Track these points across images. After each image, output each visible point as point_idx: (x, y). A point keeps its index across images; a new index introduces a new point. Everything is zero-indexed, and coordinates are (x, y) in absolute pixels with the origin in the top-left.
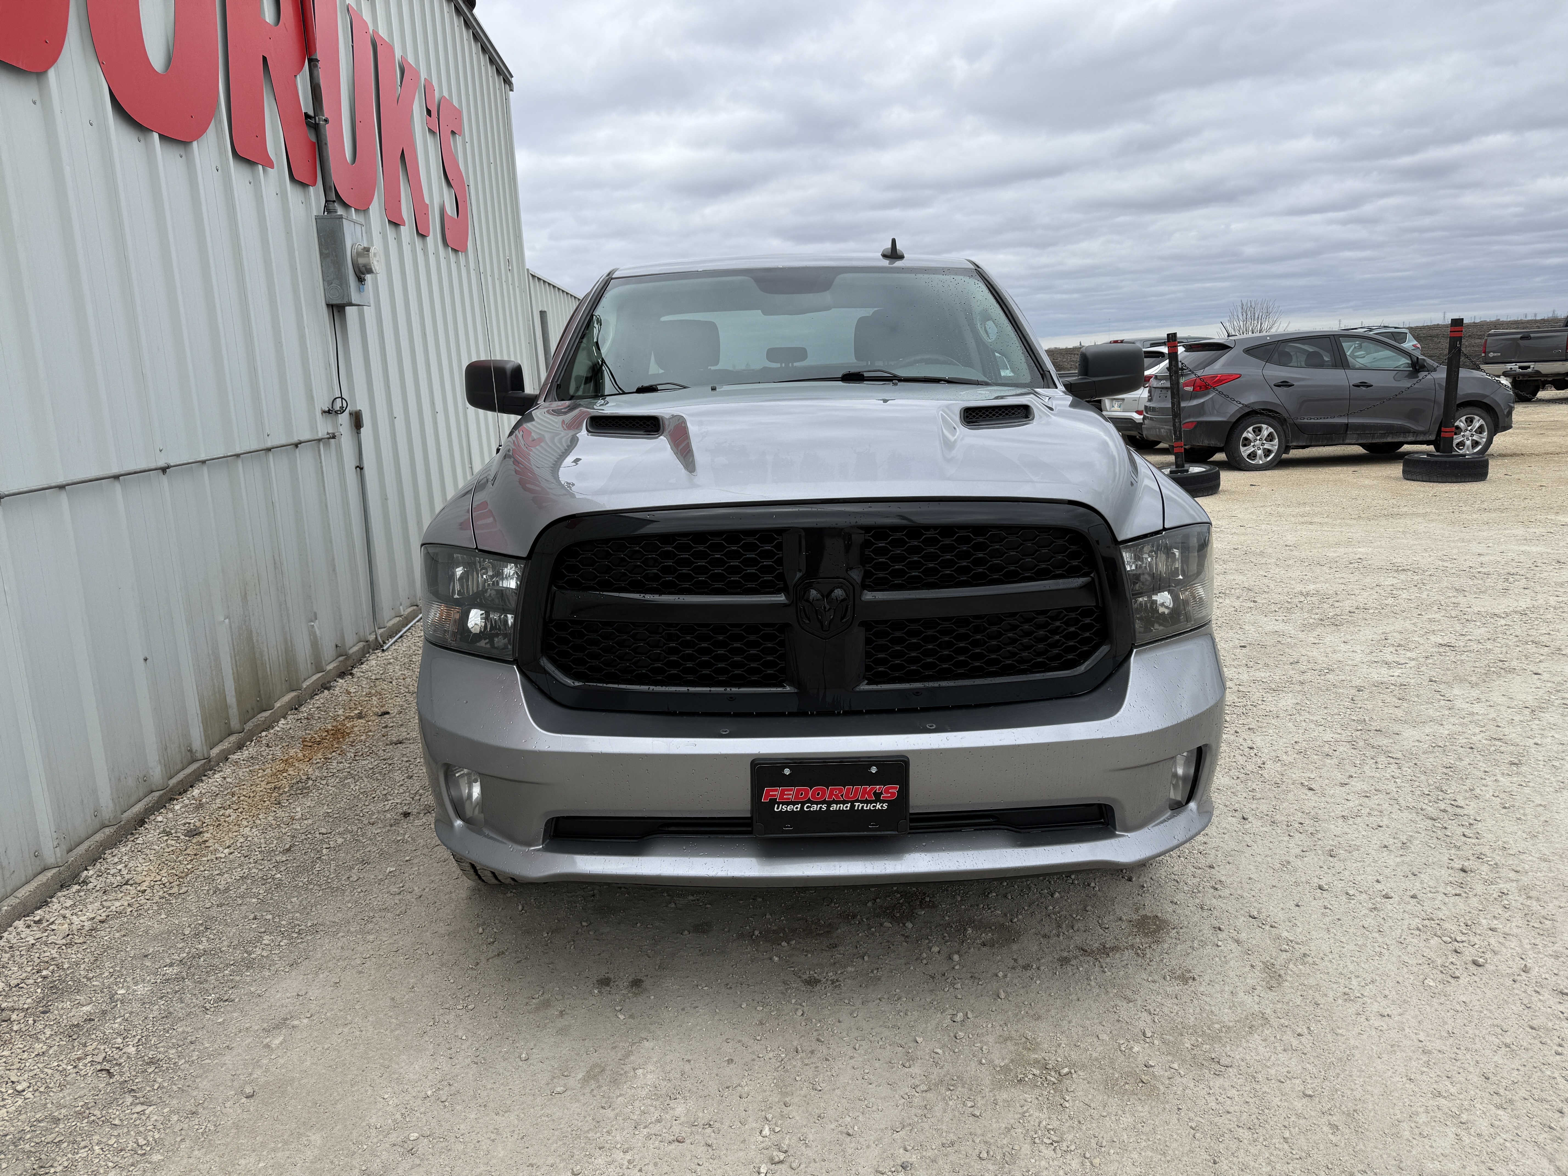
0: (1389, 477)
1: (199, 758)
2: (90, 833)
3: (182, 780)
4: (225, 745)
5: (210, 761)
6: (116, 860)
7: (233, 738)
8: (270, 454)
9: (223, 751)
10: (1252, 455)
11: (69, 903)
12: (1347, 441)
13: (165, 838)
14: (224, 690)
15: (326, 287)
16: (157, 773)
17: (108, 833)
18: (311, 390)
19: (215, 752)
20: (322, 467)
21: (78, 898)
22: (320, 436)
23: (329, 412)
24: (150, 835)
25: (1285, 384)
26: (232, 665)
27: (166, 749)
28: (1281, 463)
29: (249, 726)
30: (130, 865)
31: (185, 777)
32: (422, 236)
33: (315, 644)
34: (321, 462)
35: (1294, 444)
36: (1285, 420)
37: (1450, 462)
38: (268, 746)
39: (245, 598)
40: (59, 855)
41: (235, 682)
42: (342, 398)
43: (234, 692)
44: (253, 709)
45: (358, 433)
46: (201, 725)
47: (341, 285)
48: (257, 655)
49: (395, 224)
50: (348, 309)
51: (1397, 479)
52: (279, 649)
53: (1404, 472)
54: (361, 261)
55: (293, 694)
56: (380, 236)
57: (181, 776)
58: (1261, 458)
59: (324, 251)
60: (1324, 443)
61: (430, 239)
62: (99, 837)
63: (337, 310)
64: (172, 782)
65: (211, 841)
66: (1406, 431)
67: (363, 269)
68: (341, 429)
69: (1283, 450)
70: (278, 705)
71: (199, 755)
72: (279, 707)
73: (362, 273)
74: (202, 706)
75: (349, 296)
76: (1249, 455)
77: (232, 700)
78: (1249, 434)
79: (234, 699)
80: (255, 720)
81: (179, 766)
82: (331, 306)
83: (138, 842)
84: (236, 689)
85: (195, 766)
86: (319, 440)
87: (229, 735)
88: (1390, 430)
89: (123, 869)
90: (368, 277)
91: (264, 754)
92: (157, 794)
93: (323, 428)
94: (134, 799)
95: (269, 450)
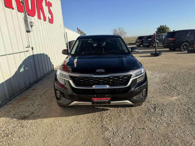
9: (5, 102)
15: (26, 28)
18: (24, 44)
23: (27, 47)
33: (25, 83)
42: (29, 45)
43: (7, 93)
44: (12, 95)
45: (33, 50)
49: (40, 19)
50: (30, 32)
54: (31, 24)
56: (37, 21)
61: (46, 22)
68: (29, 50)
72: (18, 93)
75: (29, 29)
82: (27, 31)
90: (33, 27)
93: (26, 50)
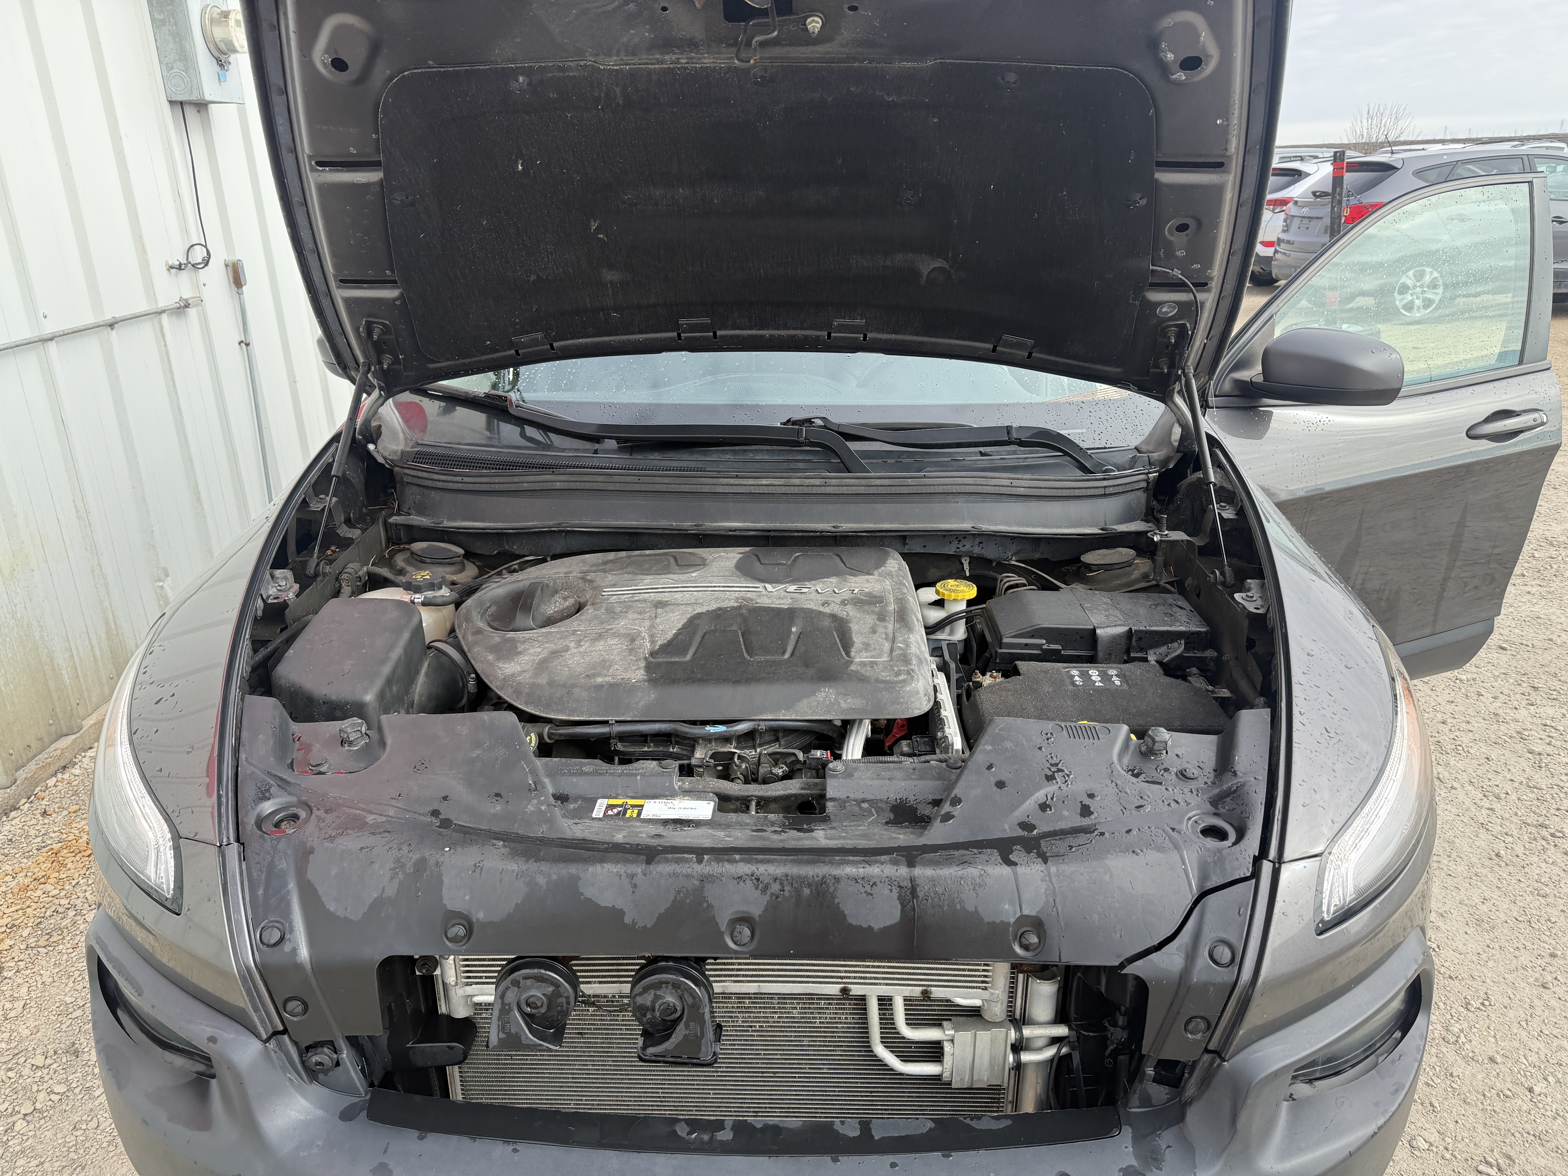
10: (1409, 306)
15: (165, 74)
18: (146, 238)
20: (167, 349)
22: (162, 304)
23: (180, 267)
29: (31, 769)
34: (166, 342)
38: (45, 812)
42: (206, 245)
44: (42, 737)
45: (240, 292)
47: (186, 70)
50: (211, 108)
52: (93, 636)
54: (218, 33)
58: (1418, 310)
59: (156, 15)
63: (190, 109)
67: (223, 47)
68: (205, 290)
69: (1447, 299)
73: (222, 51)
75: (200, 88)
76: (1405, 307)
78: (1408, 279)
80: (43, 756)
82: (178, 105)
86: (161, 312)
90: (233, 58)
91: (33, 832)
93: (169, 292)
95: (51, 339)
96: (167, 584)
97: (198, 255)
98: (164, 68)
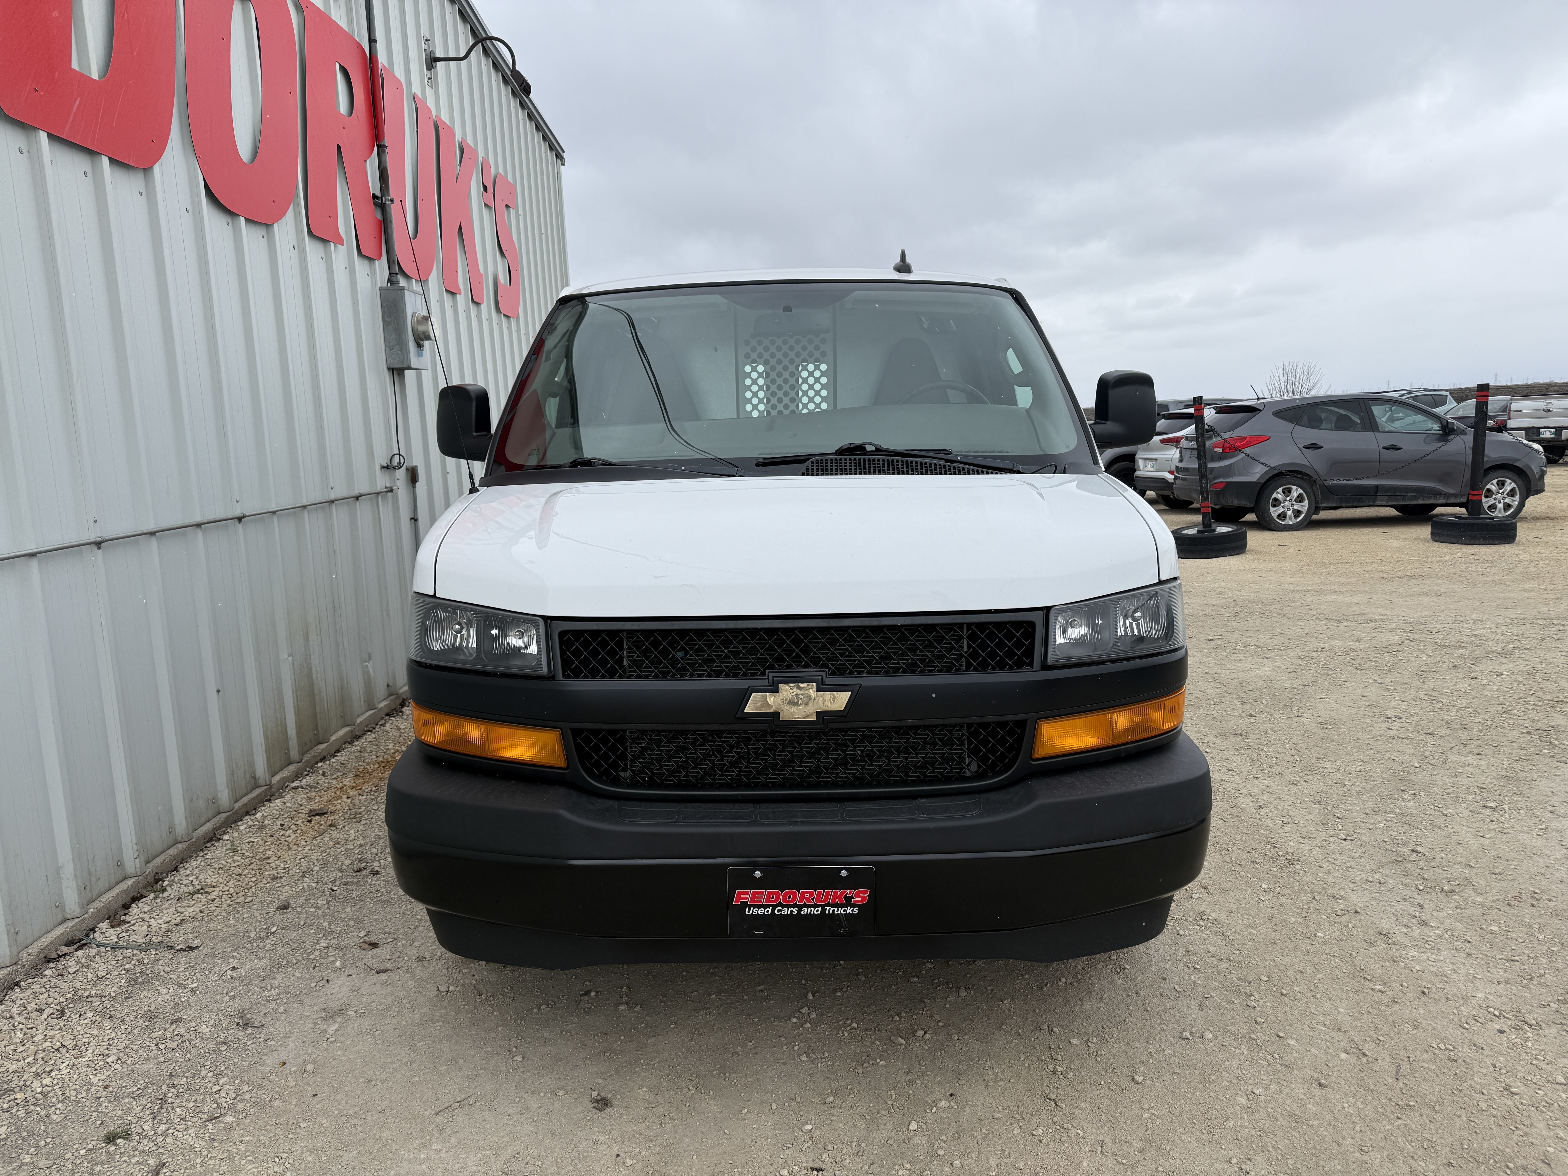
0: (1418, 539)
1: (262, 784)
2: (165, 848)
3: (246, 804)
4: (285, 773)
5: (271, 787)
6: (188, 872)
7: (292, 768)
8: (333, 505)
9: (283, 778)
10: (1282, 515)
11: (146, 908)
12: (1378, 503)
13: (231, 854)
14: (285, 723)
15: (388, 352)
16: (224, 797)
17: (181, 848)
18: (372, 447)
19: (276, 779)
20: (379, 518)
21: (155, 905)
22: (379, 489)
24: (218, 851)
25: (1314, 446)
26: (293, 699)
27: (233, 775)
28: (1310, 524)
29: (307, 757)
30: (201, 877)
31: (249, 801)
32: (477, 304)
33: (368, 683)
34: (379, 514)
35: (1324, 505)
36: (1315, 481)
37: (1478, 525)
38: (324, 774)
39: (306, 638)
40: (138, 865)
41: (295, 715)
42: (400, 455)
43: (294, 726)
44: (310, 741)
45: (414, 487)
46: (265, 754)
47: (401, 351)
48: (316, 691)
49: (452, 293)
50: (407, 373)
51: (1425, 541)
52: (336, 687)
53: (1432, 534)
54: (421, 328)
55: (346, 729)
56: (438, 304)
57: (245, 800)
58: (1290, 519)
59: (386, 319)
60: (1355, 504)
61: (484, 307)
62: (173, 851)
63: (397, 372)
64: (238, 805)
65: (273, 858)
66: (1436, 493)
67: (422, 336)
68: (398, 483)
69: (1312, 511)
70: (333, 738)
71: (261, 782)
72: (334, 740)
73: (421, 339)
74: (266, 737)
75: (409, 360)
76: (1279, 515)
77: (292, 731)
78: (1279, 495)
79: (294, 732)
80: (312, 752)
81: (244, 791)
82: (391, 370)
83: (207, 857)
84: (296, 722)
85: (258, 791)
86: (378, 493)
87: (289, 765)
88: (1420, 492)
89: (195, 880)
90: (426, 343)
91: (320, 782)
92: (224, 815)
93: (382, 481)
94: (203, 820)
95: (332, 502)
96: (370, 665)
97: (396, 460)
98: (387, 349)
